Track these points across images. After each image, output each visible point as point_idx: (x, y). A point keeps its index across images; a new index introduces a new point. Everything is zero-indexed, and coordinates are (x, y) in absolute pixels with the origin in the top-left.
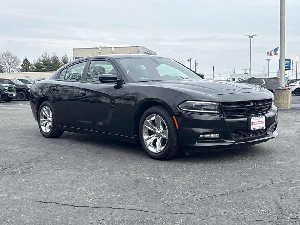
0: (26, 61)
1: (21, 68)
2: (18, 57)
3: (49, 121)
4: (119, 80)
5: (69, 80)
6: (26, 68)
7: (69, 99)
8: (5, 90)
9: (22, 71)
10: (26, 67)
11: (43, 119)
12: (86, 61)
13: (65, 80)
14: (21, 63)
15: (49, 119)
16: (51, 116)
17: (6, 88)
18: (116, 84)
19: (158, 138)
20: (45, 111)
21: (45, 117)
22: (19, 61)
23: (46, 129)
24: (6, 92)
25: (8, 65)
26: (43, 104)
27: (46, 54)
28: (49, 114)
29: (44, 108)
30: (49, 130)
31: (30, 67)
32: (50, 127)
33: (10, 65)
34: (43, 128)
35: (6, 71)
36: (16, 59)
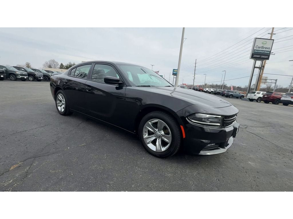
0: (62, 64)
1: (60, 67)
2: (58, 62)
3: (63, 104)
4: (121, 82)
5: (77, 77)
7: (79, 90)
9: (60, 68)
11: (59, 102)
12: (91, 64)
13: (74, 76)
14: (60, 64)
15: (63, 102)
16: (64, 101)
18: (118, 85)
19: (157, 139)
20: (60, 97)
21: (61, 101)
23: (61, 109)
25: (53, 65)
26: (58, 91)
27: (70, 62)
28: (63, 100)
29: (59, 94)
30: (63, 110)
31: (63, 67)
32: (63, 108)
33: (55, 65)
34: (59, 108)
35: (53, 67)
36: (57, 63)
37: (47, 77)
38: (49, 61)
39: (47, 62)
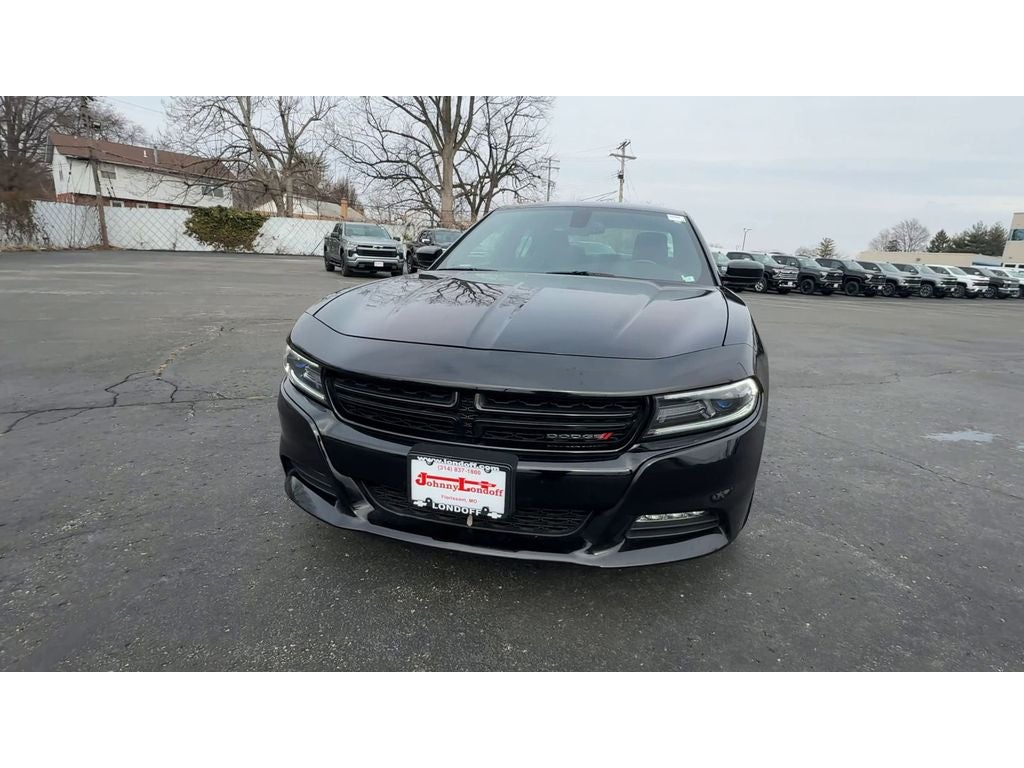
0: (941, 236)
1: (929, 245)
2: (929, 229)
6: (937, 247)
8: (822, 276)
9: (930, 251)
10: (941, 244)
14: (933, 235)
17: (824, 274)
22: (929, 235)
24: (822, 280)
25: (907, 241)
27: (980, 225)
31: (944, 245)
33: (911, 240)
35: (903, 248)
36: (924, 230)
37: (855, 283)
38: (894, 229)
39: (887, 231)
